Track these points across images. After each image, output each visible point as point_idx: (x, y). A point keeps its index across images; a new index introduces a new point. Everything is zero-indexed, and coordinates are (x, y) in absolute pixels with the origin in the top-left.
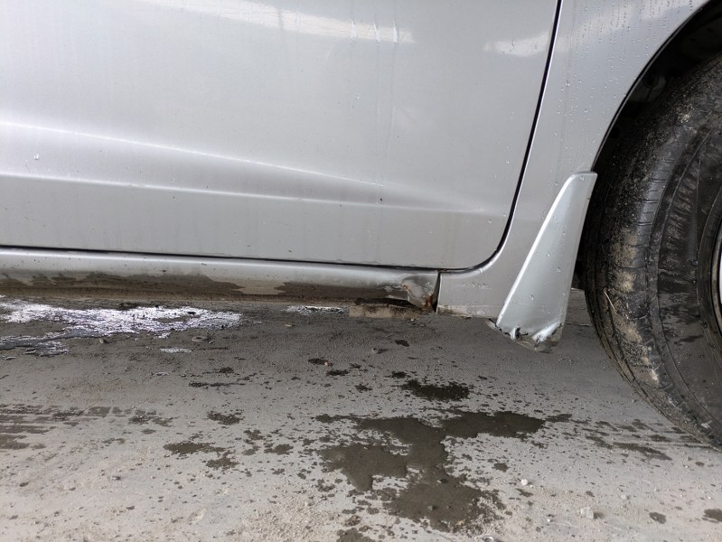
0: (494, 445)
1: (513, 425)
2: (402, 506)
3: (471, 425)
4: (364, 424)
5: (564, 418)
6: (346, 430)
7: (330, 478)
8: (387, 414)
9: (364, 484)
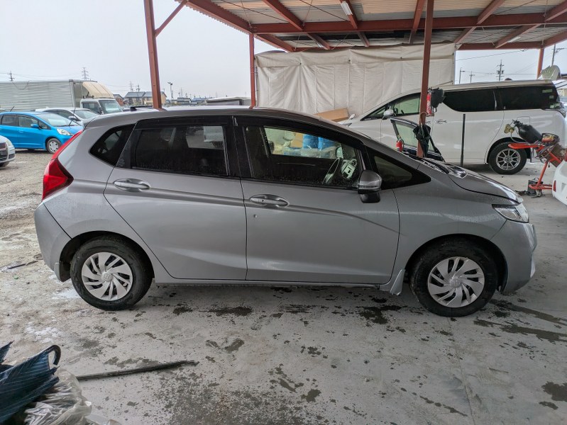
0: (390, 312)
1: (395, 308)
2: (374, 321)
3: (386, 308)
4: (365, 308)
5: (406, 307)
6: (362, 310)
7: (362, 317)
8: (369, 306)
9: (368, 318)
